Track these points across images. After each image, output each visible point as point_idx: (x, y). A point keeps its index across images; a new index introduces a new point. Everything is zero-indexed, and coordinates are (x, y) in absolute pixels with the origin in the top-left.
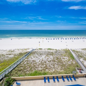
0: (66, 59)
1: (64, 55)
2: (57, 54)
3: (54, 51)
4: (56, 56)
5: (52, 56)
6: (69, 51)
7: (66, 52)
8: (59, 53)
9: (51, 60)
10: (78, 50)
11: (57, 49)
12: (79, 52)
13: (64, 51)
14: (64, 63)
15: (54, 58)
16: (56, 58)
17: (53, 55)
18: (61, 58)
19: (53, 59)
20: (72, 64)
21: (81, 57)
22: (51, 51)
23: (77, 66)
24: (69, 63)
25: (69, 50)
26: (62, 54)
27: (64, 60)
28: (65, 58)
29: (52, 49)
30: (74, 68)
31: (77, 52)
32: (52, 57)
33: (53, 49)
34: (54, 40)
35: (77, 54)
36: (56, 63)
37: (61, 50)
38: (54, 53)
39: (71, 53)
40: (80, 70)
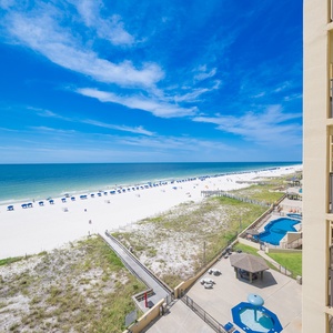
0: (93, 282)
1: (84, 263)
2: (50, 273)
3: (31, 266)
4: (47, 285)
5: (25, 293)
6: (100, 243)
7: (90, 250)
8: (62, 263)
9: (18, 320)
10: (129, 230)
11: (49, 250)
12: (132, 235)
13: (81, 249)
14: (89, 301)
15: (35, 302)
16: (49, 296)
17: (31, 289)
18: (74, 283)
19: (28, 312)
20: (120, 287)
21: (141, 249)
22: (17, 269)
23: (136, 287)
24: (106, 292)
25: (100, 238)
26: (72, 267)
27: (88, 287)
28: (91, 274)
29: (19, 259)
30: (126, 301)
31: (127, 236)
32: (27, 300)
33: (27, 258)
34: (28, 209)
35: (128, 244)
36: (49, 320)
37: (68, 248)
38: (33, 273)
39: (107, 246)
40: (145, 296)
